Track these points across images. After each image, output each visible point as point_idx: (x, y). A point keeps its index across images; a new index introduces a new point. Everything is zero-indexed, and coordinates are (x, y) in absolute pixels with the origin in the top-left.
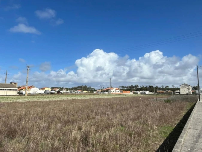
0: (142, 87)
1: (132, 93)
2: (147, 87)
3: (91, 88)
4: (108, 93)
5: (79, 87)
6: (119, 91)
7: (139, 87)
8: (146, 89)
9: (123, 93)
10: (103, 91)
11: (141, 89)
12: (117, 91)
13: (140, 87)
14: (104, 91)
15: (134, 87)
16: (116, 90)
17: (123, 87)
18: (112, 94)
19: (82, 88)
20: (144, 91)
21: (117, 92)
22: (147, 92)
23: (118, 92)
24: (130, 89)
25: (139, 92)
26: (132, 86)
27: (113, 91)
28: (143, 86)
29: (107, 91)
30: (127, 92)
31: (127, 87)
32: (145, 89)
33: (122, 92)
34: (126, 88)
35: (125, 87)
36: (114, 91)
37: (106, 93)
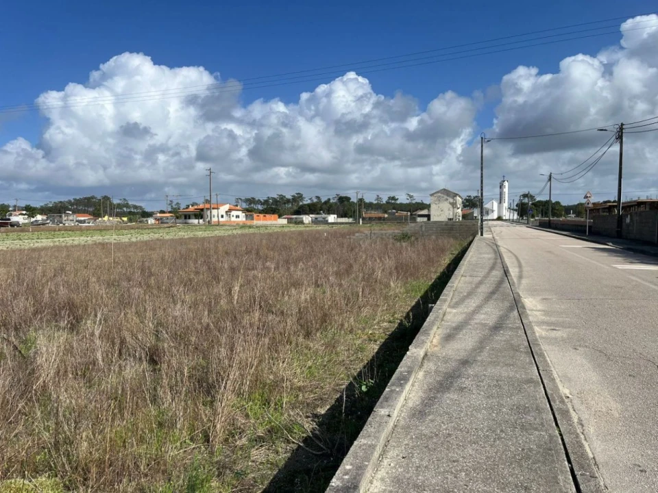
0: (315, 200)
1: (283, 221)
2: (331, 201)
3: (127, 206)
4: (201, 221)
5: (78, 202)
6: (239, 213)
7: (307, 201)
8: (328, 208)
9: (255, 222)
10: (182, 216)
11: (312, 209)
12: (234, 213)
13: (309, 202)
14: (187, 217)
15: (288, 201)
16: (230, 210)
17: (251, 201)
18: (218, 224)
19: (94, 206)
20: (324, 216)
21: (233, 219)
22: (332, 218)
23: (238, 217)
24: (274, 207)
25: (307, 219)
26: (282, 197)
27: (218, 214)
28: (318, 197)
29: (199, 214)
30: (270, 219)
31: (266, 202)
32: (324, 206)
33: (253, 219)
34: (262, 204)
35: (259, 202)
36: (222, 216)
37: (196, 221)
